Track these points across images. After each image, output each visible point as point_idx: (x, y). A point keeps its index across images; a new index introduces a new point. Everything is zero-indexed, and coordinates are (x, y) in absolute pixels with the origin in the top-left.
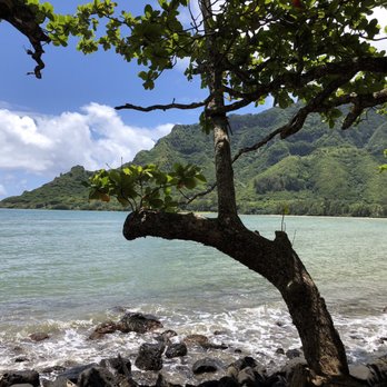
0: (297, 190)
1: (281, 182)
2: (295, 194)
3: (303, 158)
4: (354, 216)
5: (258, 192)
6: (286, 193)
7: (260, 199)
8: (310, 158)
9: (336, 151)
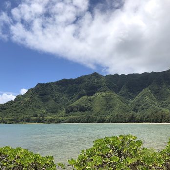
0: (84, 111)
1: (77, 108)
2: (82, 113)
3: (89, 97)
4: (98, 122)
5: (66, 113)
6: (79, 113)
7: (67, 116)
8: (92, 97)
9: (104, 94)
